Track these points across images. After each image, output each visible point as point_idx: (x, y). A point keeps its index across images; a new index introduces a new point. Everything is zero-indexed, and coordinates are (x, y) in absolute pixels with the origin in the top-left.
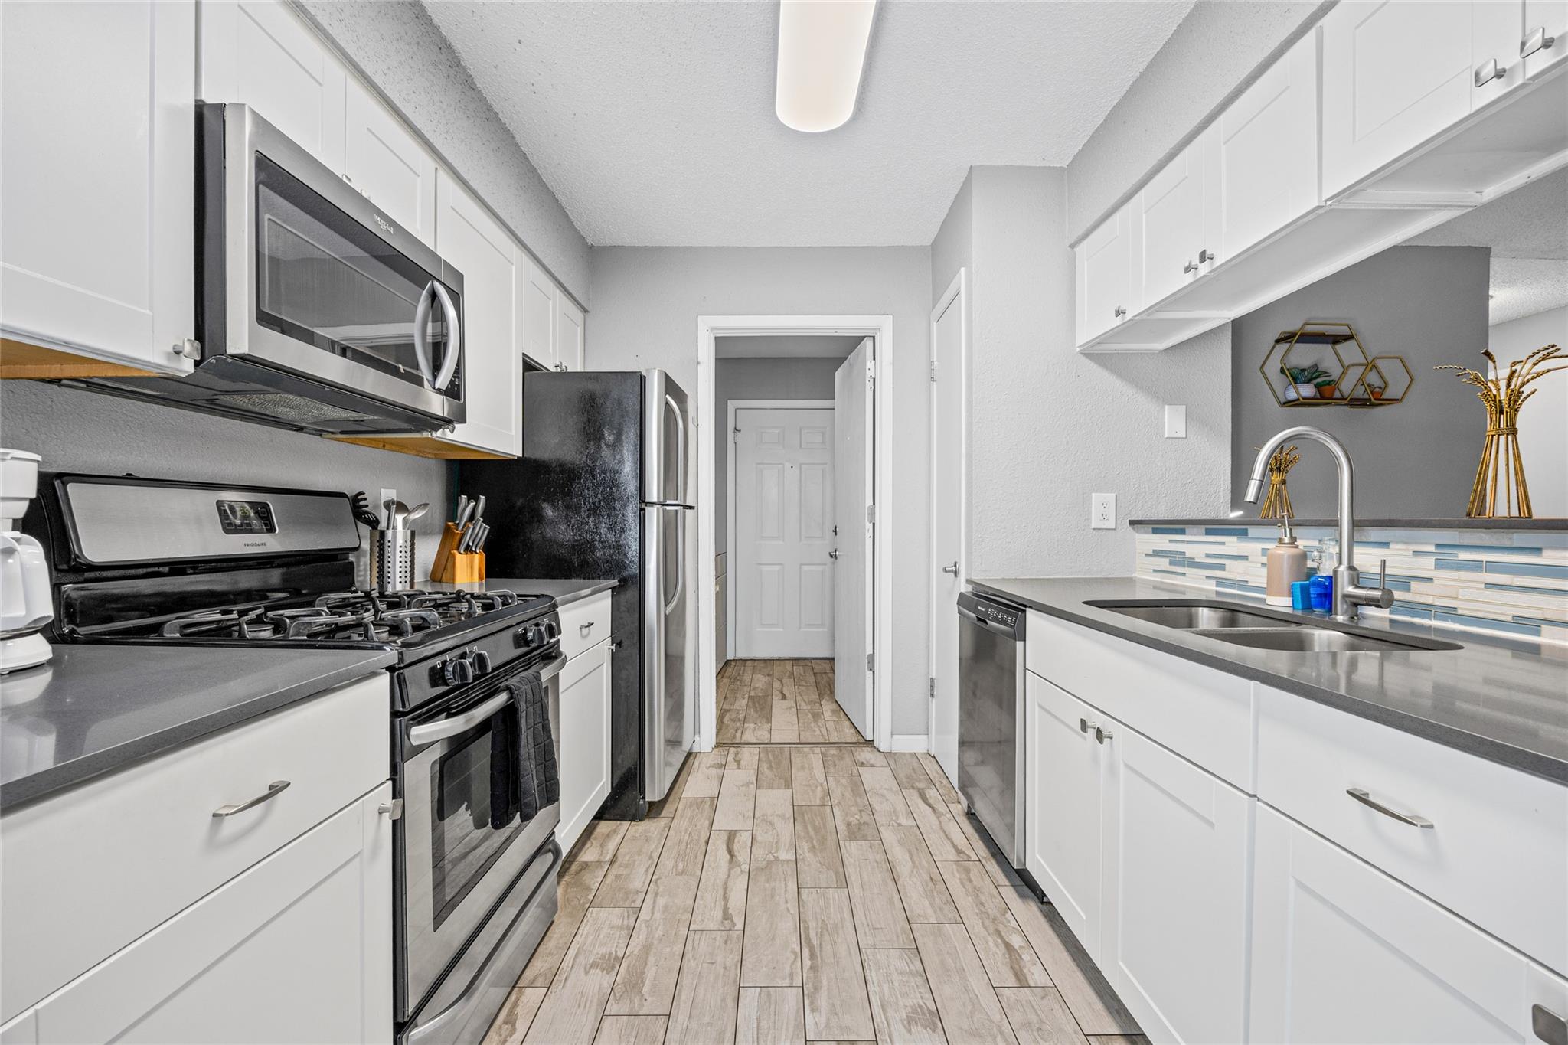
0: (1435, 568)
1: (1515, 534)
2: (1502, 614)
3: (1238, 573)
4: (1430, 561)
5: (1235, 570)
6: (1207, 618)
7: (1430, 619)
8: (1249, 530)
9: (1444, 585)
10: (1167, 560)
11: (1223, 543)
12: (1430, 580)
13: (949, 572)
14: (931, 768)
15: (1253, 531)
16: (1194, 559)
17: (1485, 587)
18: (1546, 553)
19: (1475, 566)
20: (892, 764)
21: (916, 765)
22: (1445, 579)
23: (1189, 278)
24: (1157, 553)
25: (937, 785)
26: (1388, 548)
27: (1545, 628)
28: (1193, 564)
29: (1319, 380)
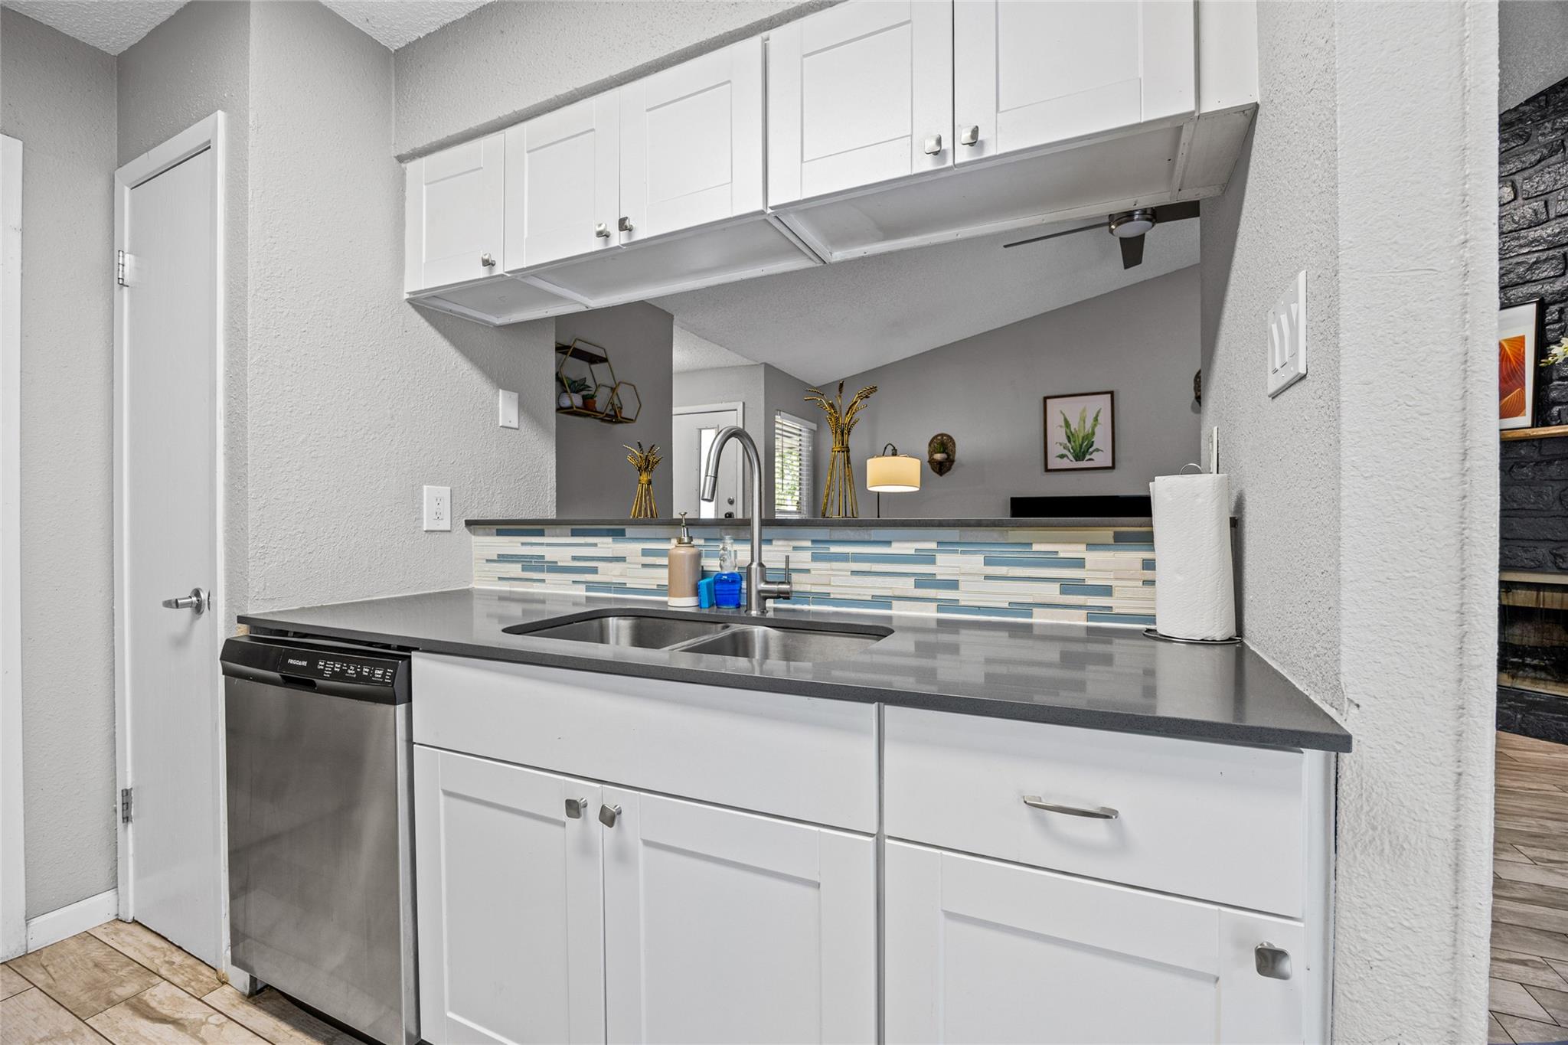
0: (812, 560)
1: (873, 531)
2: (864, 595)
3: (615, 576)
4: (808, 555)
5: (609, 573)
6: (619, 628)
7: (809, 604)
8: (627, 530)
9: (819, 574)
10: (519, 566)
11: (595, 545)
12: (808, 571)
13: (185, 605)
14: (137, 946)
15: (630, 531)
16: (556, 562)
17: (851, 574)
18: (894, 545)
19: (844, 558)
20: (39, 977)
21: (99, 954)
22: (820, 570)
23: (597, 245)
24: (503, 558)
25: (163, 972)
26: (771, 544)
27: (895, 603)
28: (554, 568)
29: (585, 393)
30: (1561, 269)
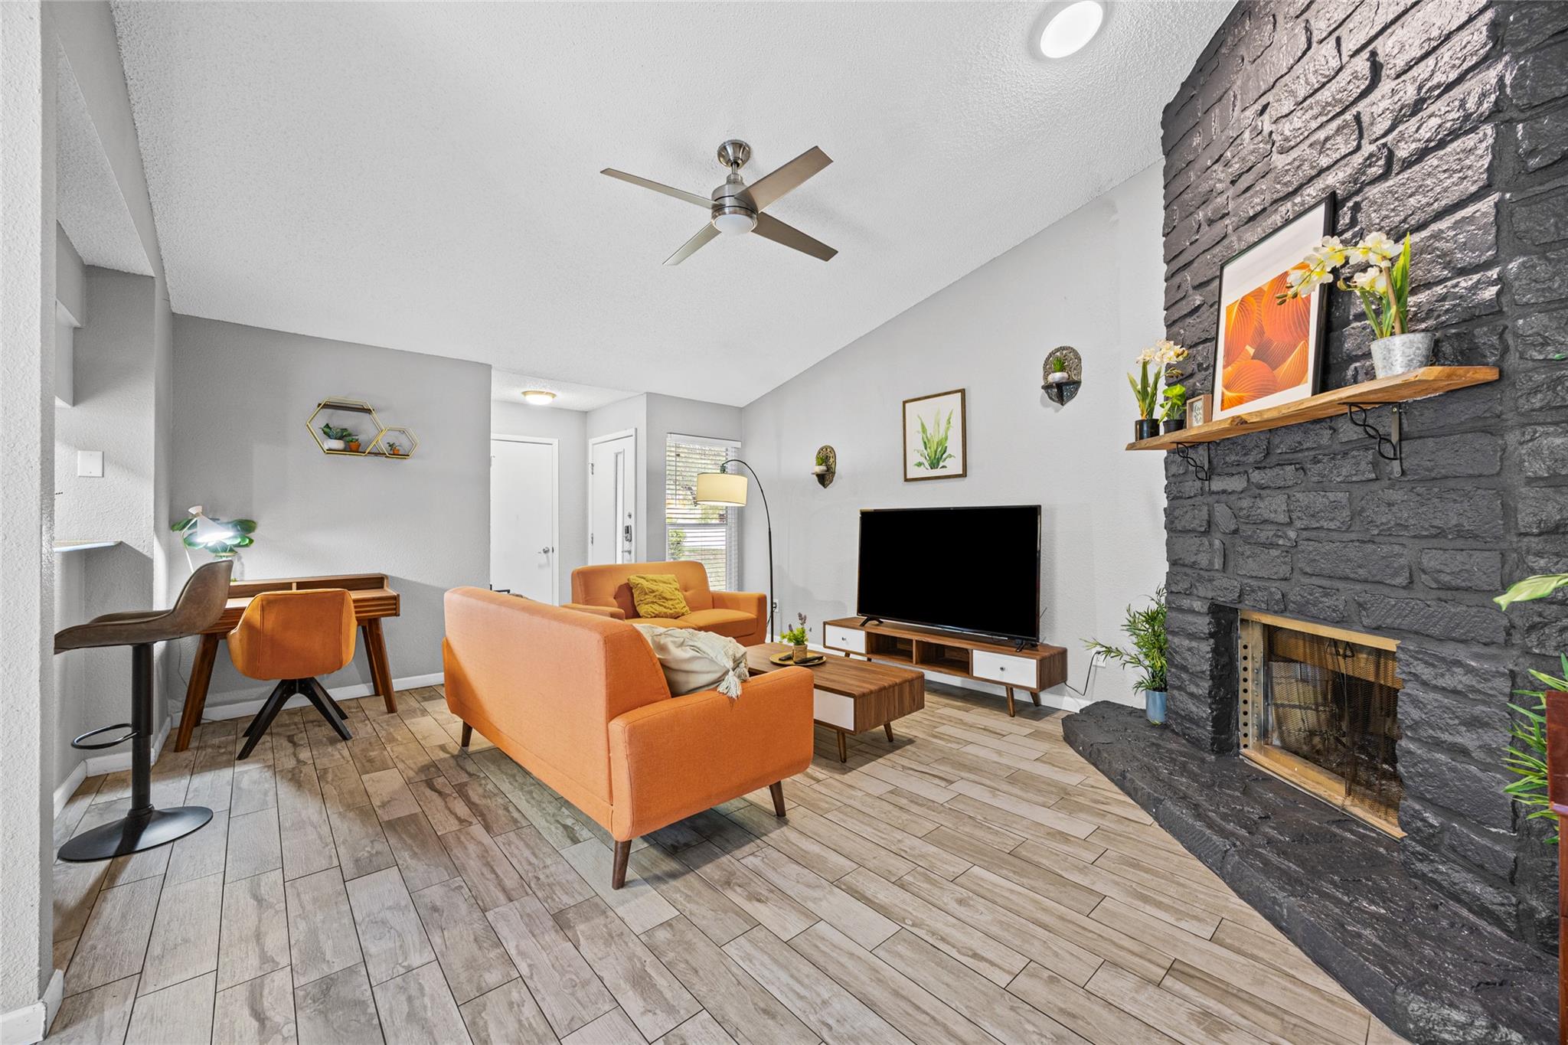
29: (348, 439)
30: (1355, 140)
